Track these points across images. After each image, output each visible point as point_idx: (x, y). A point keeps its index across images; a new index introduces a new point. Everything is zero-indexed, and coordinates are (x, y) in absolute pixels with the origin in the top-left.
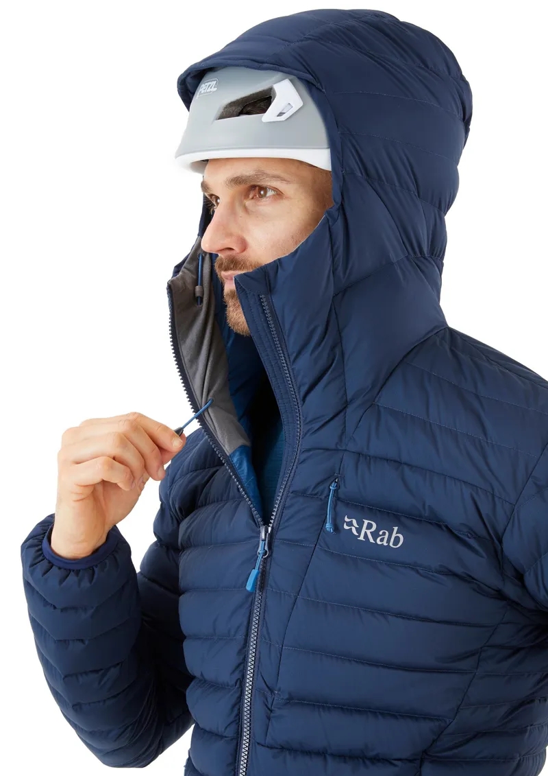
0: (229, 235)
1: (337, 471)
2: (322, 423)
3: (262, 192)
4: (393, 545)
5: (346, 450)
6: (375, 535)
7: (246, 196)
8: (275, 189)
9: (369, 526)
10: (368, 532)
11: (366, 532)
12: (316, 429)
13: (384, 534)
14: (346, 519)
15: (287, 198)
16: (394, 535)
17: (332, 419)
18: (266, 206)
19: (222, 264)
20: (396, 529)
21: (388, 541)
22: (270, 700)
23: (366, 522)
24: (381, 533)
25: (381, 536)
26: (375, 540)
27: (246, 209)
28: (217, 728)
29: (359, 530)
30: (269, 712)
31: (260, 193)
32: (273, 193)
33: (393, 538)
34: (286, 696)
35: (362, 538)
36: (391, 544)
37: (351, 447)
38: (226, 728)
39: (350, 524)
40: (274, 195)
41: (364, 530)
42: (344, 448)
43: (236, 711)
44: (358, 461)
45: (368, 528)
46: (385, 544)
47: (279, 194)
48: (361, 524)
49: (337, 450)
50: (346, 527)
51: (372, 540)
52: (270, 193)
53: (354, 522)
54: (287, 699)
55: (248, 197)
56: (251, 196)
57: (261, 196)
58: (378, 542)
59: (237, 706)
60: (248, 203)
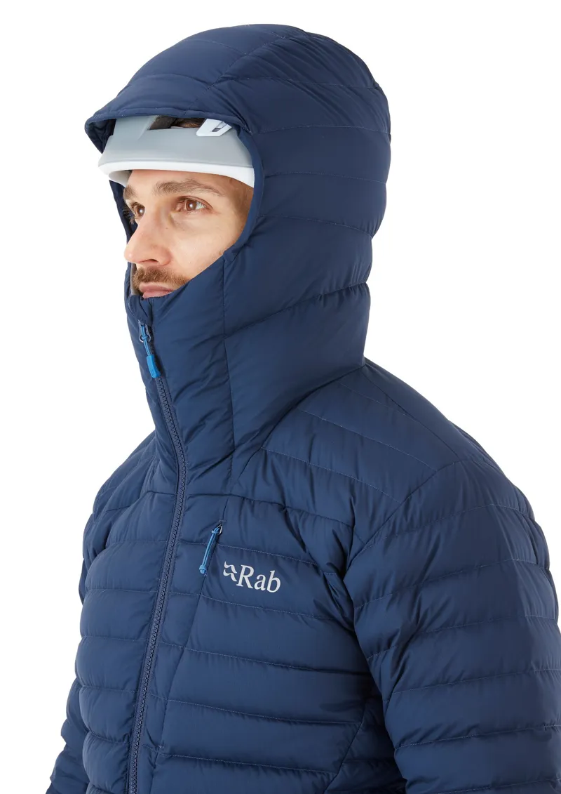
0: (154, 247)
1: (221, 518)
2: (209, 466)
3: (191, 206)
4: (271, 589)
5: (230, 495)
6: (253, 580)
7: (173, 207)
8: (204, 202)
9: (247, 572)
10: (246, 577)
11: (244, 578)
12: (199, 474)
13: (261, 578)
14: (226, 566)
15: (217, 213)
16: (271, 579)
17: (220, 462)
18: (194, 219)
19: (143, 275)
20: (273, 572)
21: (266, 586)
22: (153, 755)
23: (244, 567)
24: (258, 578)
25: (258, 581)
26: (253, 585)
27: (172, 221)
28: (105, 785)
29: (237, 576)
30: (152, 768)
31: (189, 206)
32: (203, 206)
33: (270, 583)
34: (167, 751)
35: (240, 584)
36: (269, 589)
37: (237, 490)
38: (114, 784)
39: (229, 570)
40: (203, 209)
41: (242, 576)
42: (228, 492)
43: (123, 768)
44: (242, 503)
45: (245, 574)
46: (263, 589)
47: (208, 208)
48: (239, 570)
49: (221, 495)
50: (225, 574)
51: (249, 586)
52: (199, 207)
53: (233, 568)
54: (170, 754)
55: (175, 208)
56: (178, 208)
57: (189, 209)
58: (256, 587)
59: (124, 764)
60: (174, 215)
